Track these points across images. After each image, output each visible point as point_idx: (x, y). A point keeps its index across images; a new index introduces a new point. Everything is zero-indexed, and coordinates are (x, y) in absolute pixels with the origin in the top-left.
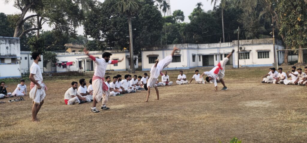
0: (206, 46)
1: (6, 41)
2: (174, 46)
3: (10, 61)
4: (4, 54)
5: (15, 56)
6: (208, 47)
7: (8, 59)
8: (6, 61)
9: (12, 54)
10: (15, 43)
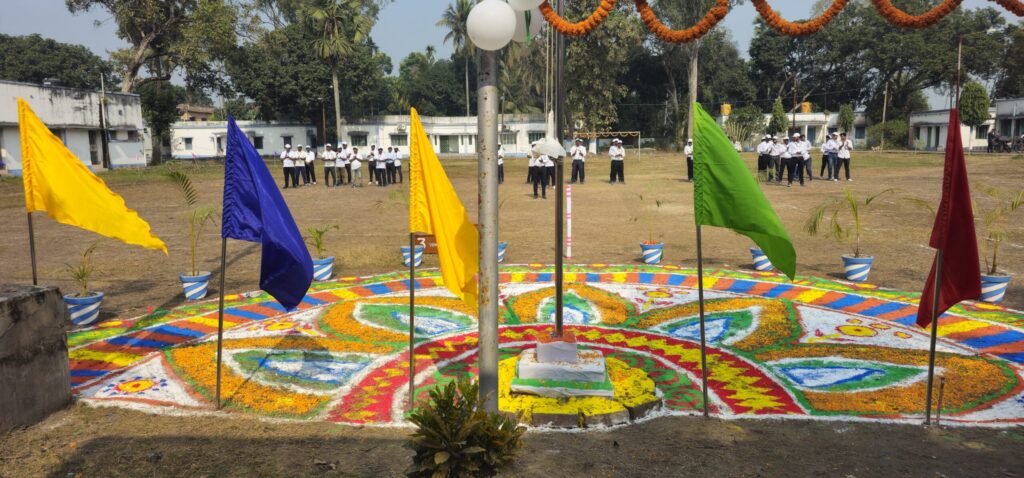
0: (446, 120)
1: (117, 99)
2: (396, 119)
3: (126, 137)
4: (116, 124)
5: (134, 126)
6: (448, 123)
7: (122, 131)
8: (120, 136)
9: (129, 123)
10: (133, 104)
